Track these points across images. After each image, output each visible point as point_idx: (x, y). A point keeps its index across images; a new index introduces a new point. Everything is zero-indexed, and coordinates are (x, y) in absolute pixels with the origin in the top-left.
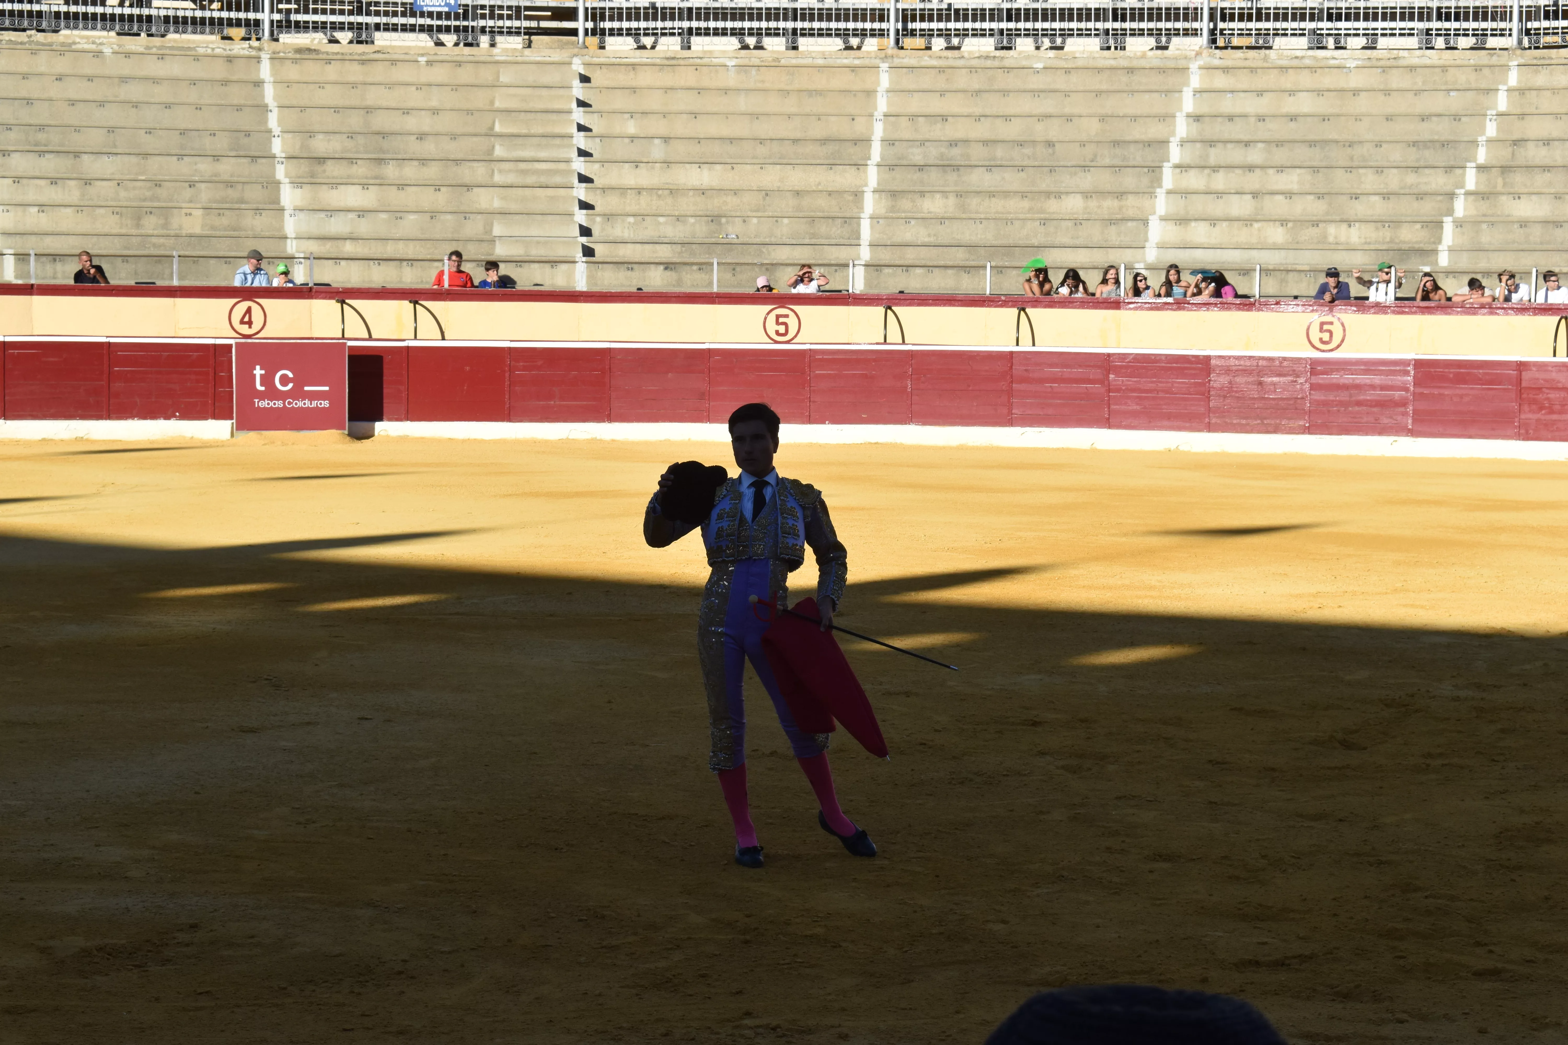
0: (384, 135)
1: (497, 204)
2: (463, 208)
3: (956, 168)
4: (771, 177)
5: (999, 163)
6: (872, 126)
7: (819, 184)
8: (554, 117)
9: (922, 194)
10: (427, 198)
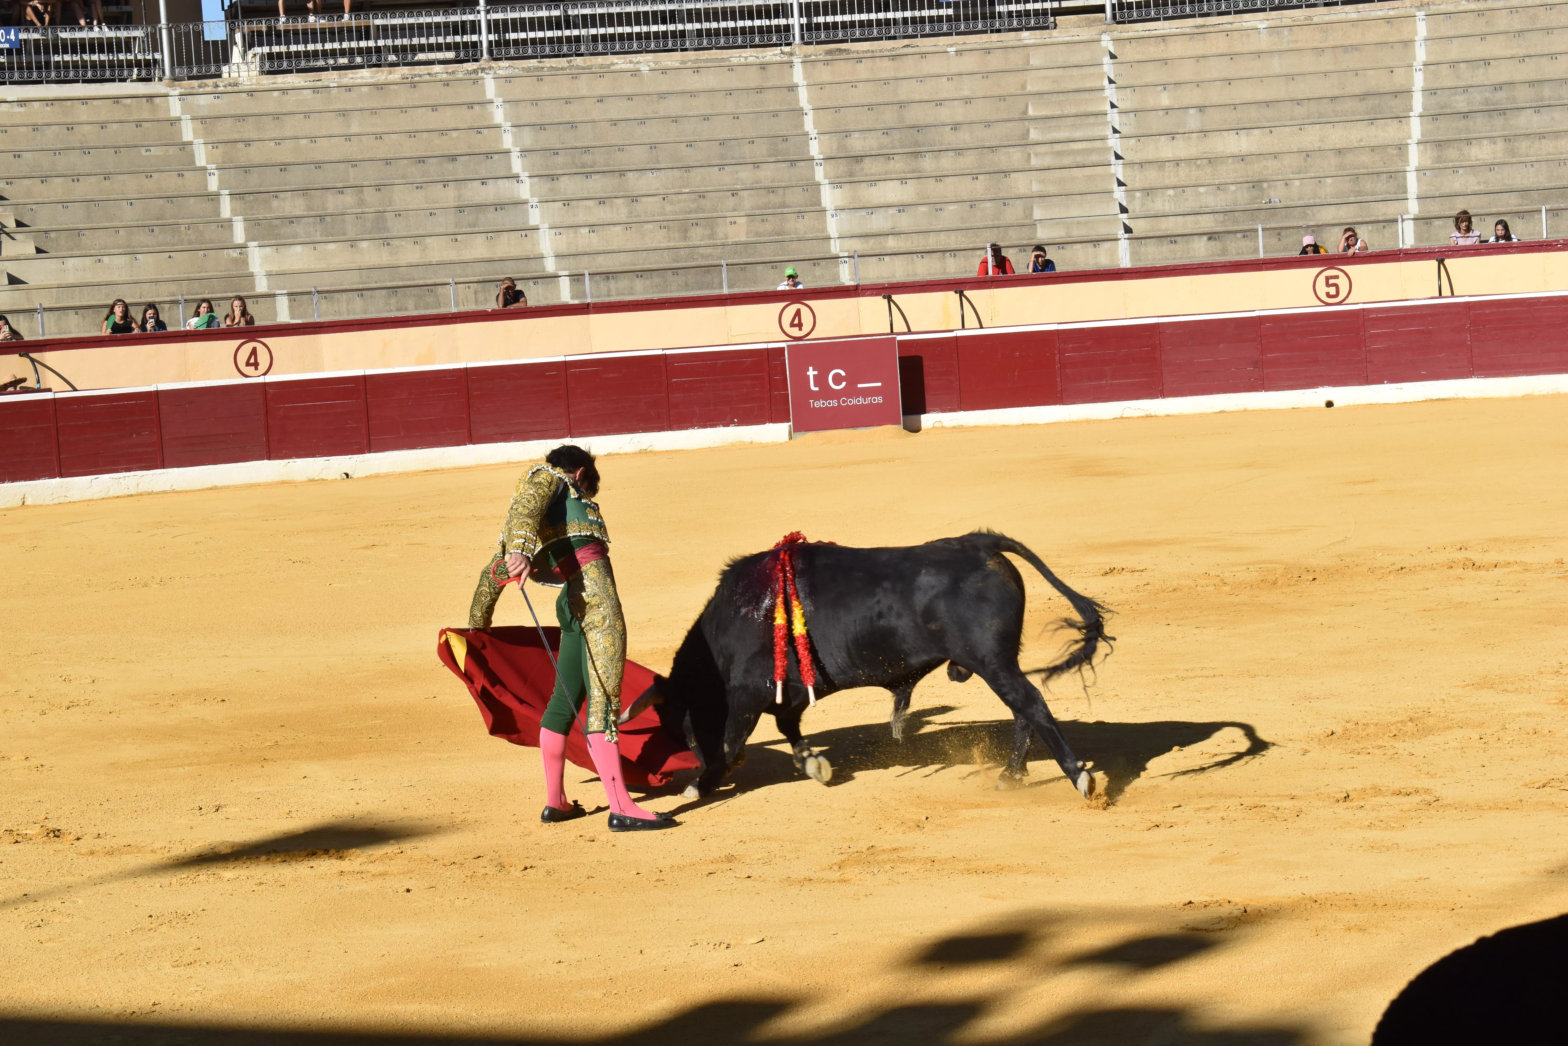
0: (918, 128)
1: (1036, 188)
2: (1001, 195)
3: (1502, 112)
4: (1311, 138)
5: (1546, 103)
6: (1412, 77)
7: (1361, 140)
8: (1086, 95)
9: (1469, 141)
10: (966, 188)
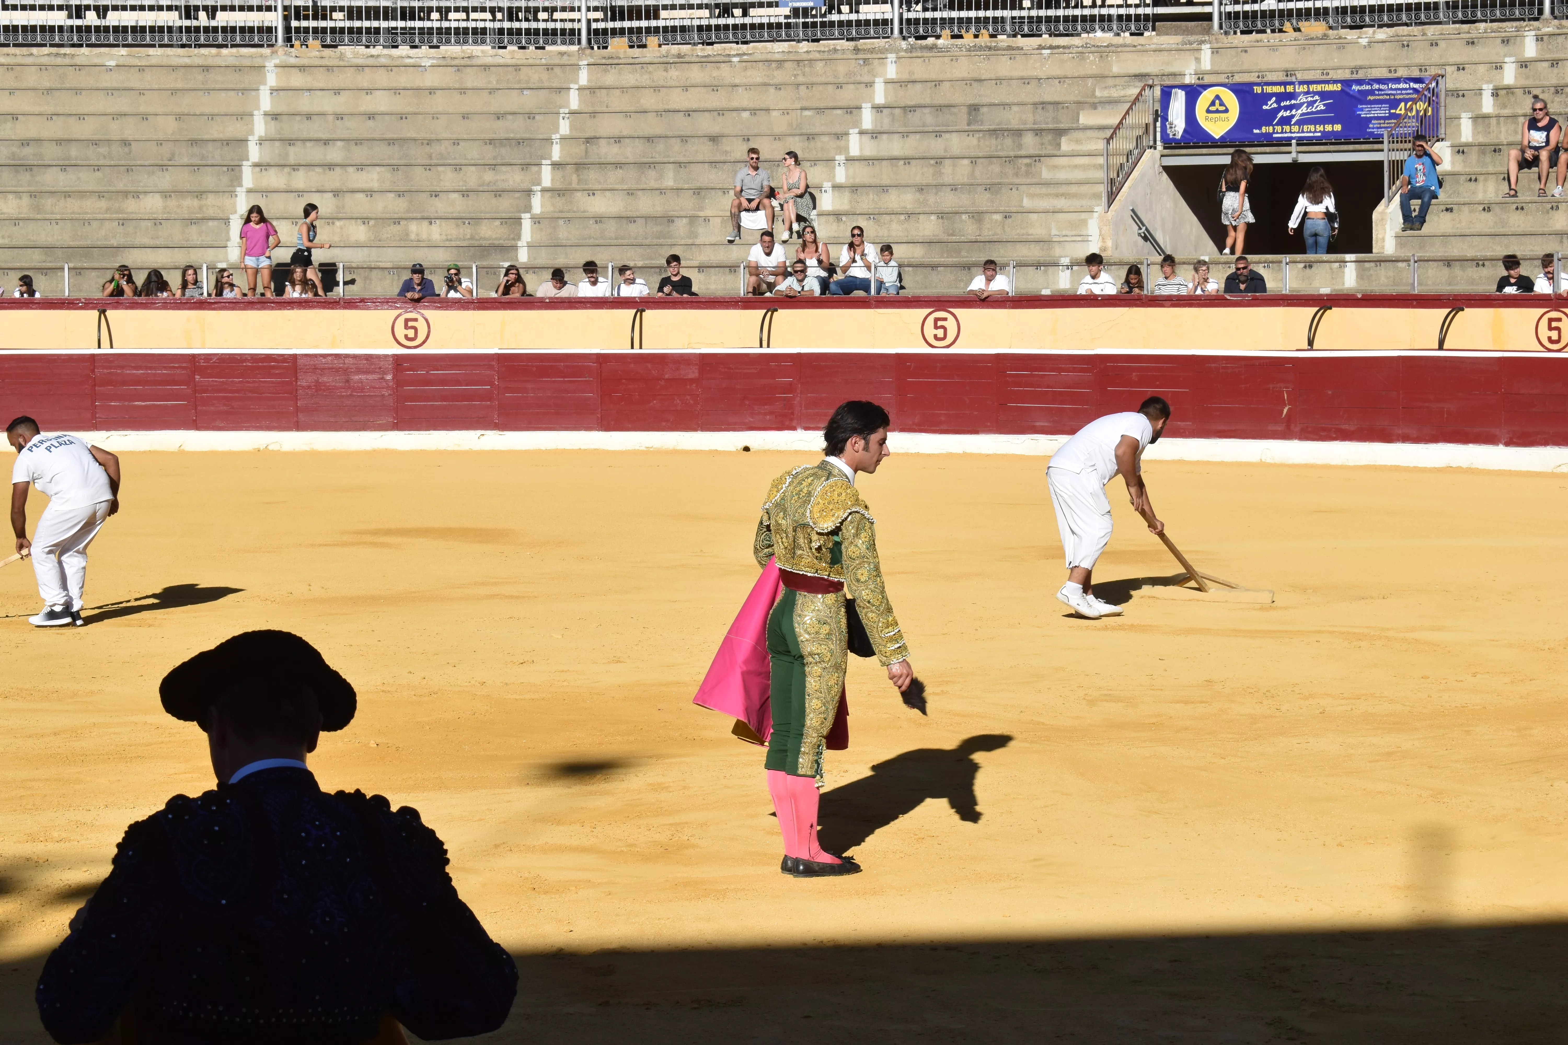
3: (29, 167)
5: (73, 162)
